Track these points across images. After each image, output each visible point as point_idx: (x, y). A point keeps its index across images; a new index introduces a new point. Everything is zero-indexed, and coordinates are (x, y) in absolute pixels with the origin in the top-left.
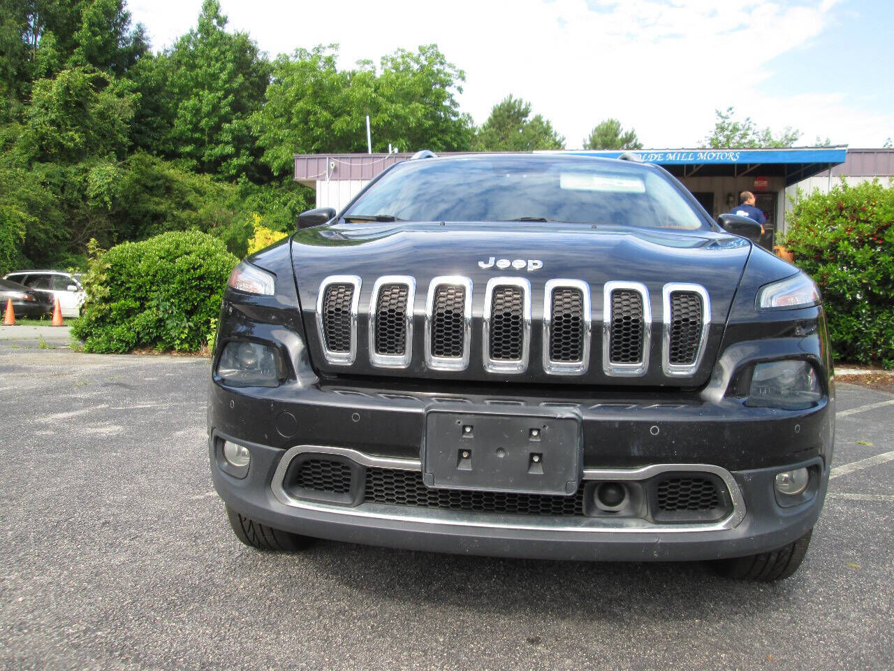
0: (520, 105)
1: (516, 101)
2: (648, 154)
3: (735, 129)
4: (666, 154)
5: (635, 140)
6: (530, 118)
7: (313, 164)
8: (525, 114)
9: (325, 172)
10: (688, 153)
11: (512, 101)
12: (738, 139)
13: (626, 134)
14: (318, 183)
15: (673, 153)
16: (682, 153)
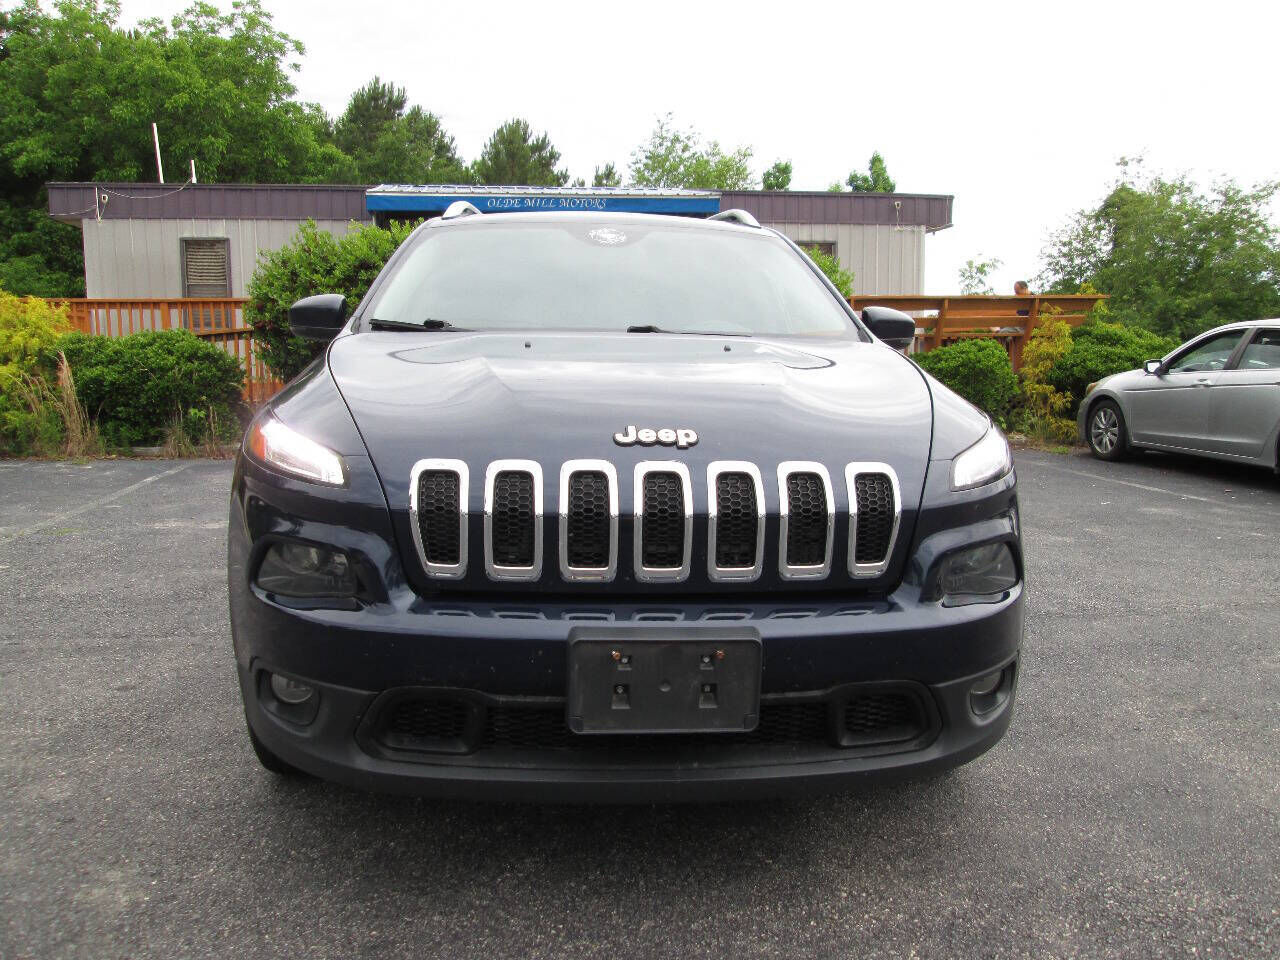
0: (391, 92)
1: (384, 86)
2: (503, 198)
3: (676, 140)
4: (523, 199)
5: (550, 148)
6: (407, 110)
7: (74, 196)
8: (400, 104)
9: (93, 207)
10: (550, 199)
11: (381, 85)
12: (680, 153)
13: (537, 140)
14: (86, 224)
15: (531, 199)
16: (542, 199)
